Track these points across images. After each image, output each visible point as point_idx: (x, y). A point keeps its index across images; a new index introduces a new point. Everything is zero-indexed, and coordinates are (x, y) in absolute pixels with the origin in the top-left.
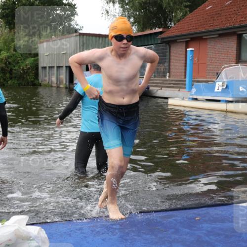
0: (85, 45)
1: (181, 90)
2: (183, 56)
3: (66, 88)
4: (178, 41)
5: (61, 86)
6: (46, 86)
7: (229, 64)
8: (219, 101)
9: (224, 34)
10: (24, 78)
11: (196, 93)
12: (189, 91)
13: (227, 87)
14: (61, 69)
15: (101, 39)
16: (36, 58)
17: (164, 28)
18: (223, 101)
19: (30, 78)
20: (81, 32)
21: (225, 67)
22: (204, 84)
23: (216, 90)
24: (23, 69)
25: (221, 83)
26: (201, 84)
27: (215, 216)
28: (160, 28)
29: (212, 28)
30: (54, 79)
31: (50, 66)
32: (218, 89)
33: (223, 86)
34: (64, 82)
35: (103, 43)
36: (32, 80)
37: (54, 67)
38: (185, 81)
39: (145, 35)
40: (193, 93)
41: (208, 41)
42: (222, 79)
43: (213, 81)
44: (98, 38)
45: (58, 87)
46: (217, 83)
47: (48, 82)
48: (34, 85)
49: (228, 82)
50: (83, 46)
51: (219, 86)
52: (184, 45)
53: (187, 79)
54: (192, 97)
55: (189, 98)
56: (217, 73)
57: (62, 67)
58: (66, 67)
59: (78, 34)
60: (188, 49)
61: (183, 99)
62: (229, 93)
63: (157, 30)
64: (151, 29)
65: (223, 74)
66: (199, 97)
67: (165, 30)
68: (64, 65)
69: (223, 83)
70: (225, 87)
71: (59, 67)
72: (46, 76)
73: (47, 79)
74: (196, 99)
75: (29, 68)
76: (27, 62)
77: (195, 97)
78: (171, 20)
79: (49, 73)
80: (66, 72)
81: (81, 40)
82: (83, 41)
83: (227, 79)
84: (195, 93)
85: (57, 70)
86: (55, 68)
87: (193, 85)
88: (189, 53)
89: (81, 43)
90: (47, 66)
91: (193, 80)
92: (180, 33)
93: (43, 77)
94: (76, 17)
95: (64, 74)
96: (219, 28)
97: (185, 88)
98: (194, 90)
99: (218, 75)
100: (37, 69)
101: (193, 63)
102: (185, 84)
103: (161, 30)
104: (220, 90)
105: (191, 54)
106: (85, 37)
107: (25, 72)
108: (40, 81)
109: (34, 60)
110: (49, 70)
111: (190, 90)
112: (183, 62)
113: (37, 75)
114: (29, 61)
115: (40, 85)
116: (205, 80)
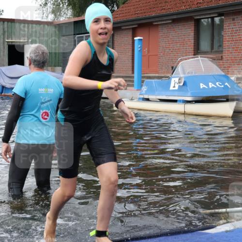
0: (6, 34)
1: (128, 88)
2: (130, 47)
4: (122, 28)
7: (186, 55)
8: (175, 101)
9: (178, 19)
11: (147, 93)
12: (137, 90)
13: (185, 84)
18: (180, 101)
21: (181, 60)
22: (156, 80)
23: (171, 88)
25: (177, 80)
26: (153, 80)
29: (164, 12)
32: (174, 87)
33: (179, 83)
38: (133, 77)
40: (144, 92)
41: (160, 28)
42: (179, 74)
43: (167, 77)
46: (173, 80)
49: (185, 78)
50: (4, 35)
51: (174, 83)
52: (130, 33)
53: (136, 75)
54: (142, 96)
55: (139, 99)
56: (172, 68)
60: (135, 38)
61: (132, 99)
62: (187, 91)
65: (179, 69)
66: (151, 97)
69: (179, 80)
70: (182, 84)
74: (148, 100)
77: (146, 97)
81: (1, 27)
82: (4, 29)
83: (184, 73)
84: (146, 91)
87: (143, 82)
88: (136, 43)
91: (143, 75)
92: (125, 19)
96: (172, 11)
97: (133, 86)
98: (144, 88)
99: (173, 69)
101: (143, 56)
102: (133, 81)
104: (177, 88)
105: (139, 44)
106: (6, 23)
111: (139, 89)
112: (130, 54)
116: (157, 75)
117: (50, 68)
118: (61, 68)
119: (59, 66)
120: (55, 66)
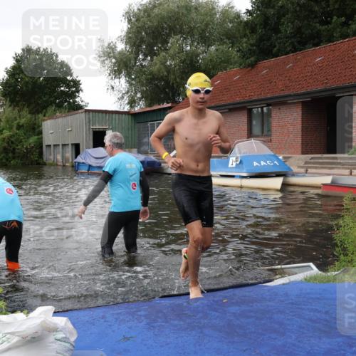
0: (91, 122)
3: (73, 166)
5: (67, 165)
6: (51, 165)
7: (241, 139)
8: (233, 177)
9: (235, 109)
10: (27, 157)
13: (241, 162)
14: (66, 147)
15: (108, 115)
16: (40, 136)
17: (172, 103)
18: (237, 176)
19: (35, 157)
20: (86, 108)
21: (237, 143)
22: (217, 159)
23: (230, 166)
24: (27, 148)
25: (234, 159)
27: (243, 298)
28: (168, 103)
29: (222, 103)
30: (59, 157)
31: (55, 144)
32: (232, 165)
33: (236, 161)
34: (70, 161)
35: (110, 119)
36: (36, 159)
37: (59, 145)
39: (154, 110)
42: (236, 154)
43: (226, 157)
44: (104, 115)
45: (64, 166)
46: (231, 158)
47: (54, 161)
48: (38, 164)
49: (241, 157)
50: (89, 122)
51: (232, 161)
57: (68, 145)
58: (72, 144)
59: (83, 110)
62: (243, 168)
63: (166, 105)
64: (159, 105)
65: (236, 150)
67: (174, 105)
68: (70, 143)
69: (236, 158)
70: (238, 162)
71: (64, 145)
72: (51, 154)
73: (52, 157)
75: (33, 147)
76: (31, 141)
78: (179, 95)
79: (54, 152)
80: (72, 150)
81: (87, 116)
82: (89, 118)
83: (240, 153)
85: (63, 148)
86: (61, 146)
89: (87, 120)
90: (52, 144)
93: (48, 156)
94: (81, 94)
95: (70, 153)
96: (229, 102)
100: (41, 147)
103: (169, 105)
104: (234, 165)
106: (91, 113)
107: (29, 151)
108: (45, 159)
109: (38, 139)
110: (54, 148)
113: (41, 154)
114: (33, 139)
115: (45, 164)
116: (217, 155)
117: (127, 150)
118: (136, 150)
119: (135, 148)
120: (132, 148)
